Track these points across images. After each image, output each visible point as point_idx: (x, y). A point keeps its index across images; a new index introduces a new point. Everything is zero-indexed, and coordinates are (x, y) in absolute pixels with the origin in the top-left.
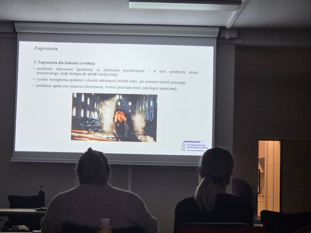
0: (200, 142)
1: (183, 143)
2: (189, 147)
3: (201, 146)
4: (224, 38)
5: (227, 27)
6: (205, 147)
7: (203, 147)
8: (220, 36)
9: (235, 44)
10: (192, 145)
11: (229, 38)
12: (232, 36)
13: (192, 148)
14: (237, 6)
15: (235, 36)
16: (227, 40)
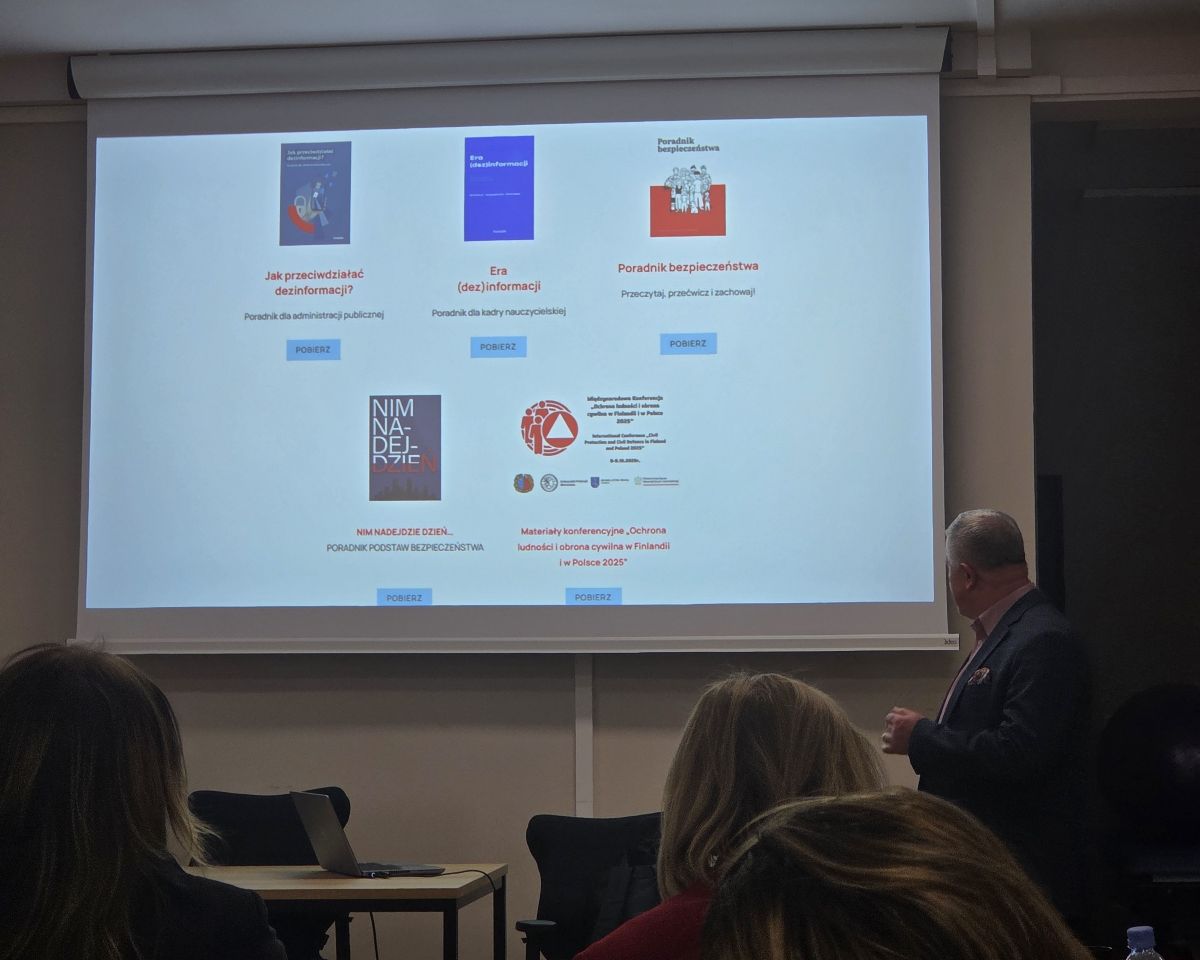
5: (978, 25)
8: (954, 67)
9: (1032, 96)
11: (994, 73)
12: (1010, 64)
15: (1024, 62)
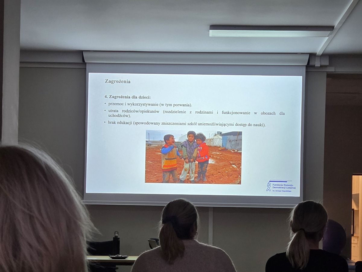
0: (286, 182)
1: (269, 183)
2: (275, 188)
3: (289, 187)
4: (314, 66)
5: (317, 54)
6: (293, 187)
7: (290, 187)
8: (310, 64)
9: (327, 72)
10: (278, 185)
11: (320, 66)
12: (323, 64)
13: (278, 188)
14: (330, 32)
15: (327, 63)
16: (317, 68)
